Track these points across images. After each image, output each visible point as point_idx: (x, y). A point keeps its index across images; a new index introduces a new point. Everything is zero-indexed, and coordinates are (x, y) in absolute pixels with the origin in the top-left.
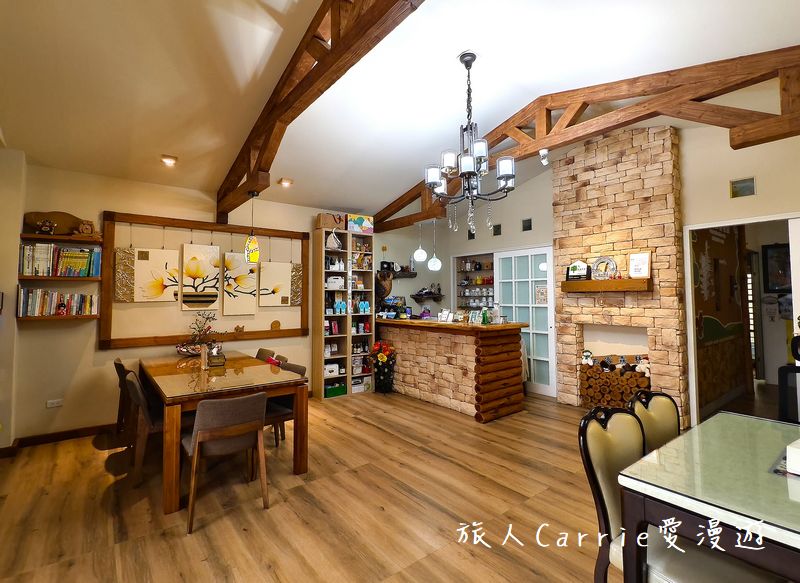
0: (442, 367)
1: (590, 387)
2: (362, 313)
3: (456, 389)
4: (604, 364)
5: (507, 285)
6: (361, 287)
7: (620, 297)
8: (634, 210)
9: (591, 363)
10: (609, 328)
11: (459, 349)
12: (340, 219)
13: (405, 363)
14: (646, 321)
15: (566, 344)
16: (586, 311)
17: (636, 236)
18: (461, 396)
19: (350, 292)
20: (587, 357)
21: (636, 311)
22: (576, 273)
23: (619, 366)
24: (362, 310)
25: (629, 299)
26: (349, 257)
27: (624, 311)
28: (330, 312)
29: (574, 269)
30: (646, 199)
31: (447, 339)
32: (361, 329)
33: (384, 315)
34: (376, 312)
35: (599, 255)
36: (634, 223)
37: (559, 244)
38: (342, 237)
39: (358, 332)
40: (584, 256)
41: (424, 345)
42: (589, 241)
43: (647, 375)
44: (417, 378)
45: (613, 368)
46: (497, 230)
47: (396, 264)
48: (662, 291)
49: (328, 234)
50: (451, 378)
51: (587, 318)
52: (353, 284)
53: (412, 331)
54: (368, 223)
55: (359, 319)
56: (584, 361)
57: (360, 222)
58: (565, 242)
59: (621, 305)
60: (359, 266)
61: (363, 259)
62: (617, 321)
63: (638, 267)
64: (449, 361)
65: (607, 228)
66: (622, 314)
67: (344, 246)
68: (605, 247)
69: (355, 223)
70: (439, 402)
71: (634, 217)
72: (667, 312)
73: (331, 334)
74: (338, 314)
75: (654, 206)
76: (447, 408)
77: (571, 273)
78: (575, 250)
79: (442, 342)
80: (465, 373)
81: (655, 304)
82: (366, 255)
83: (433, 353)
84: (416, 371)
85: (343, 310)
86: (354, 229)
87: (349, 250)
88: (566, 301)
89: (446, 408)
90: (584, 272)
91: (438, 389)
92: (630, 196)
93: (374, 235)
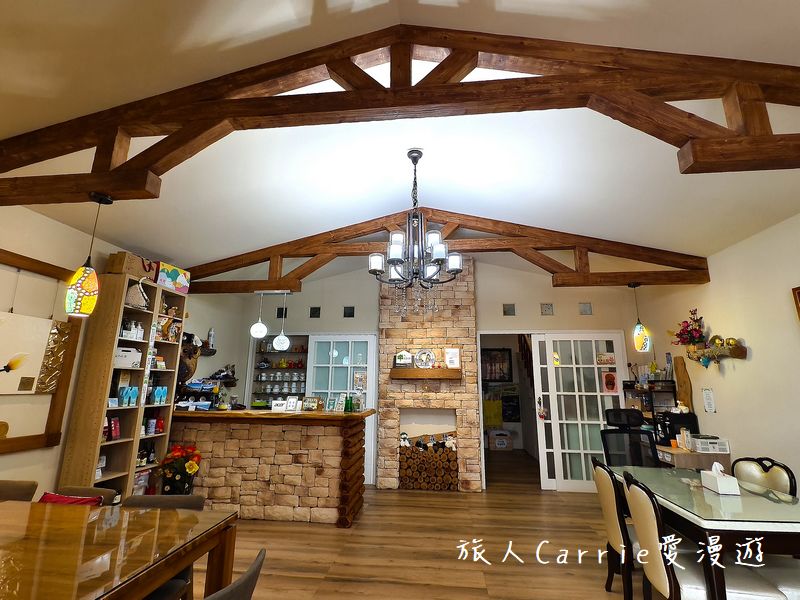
0: (284, 469)
1: (409, 467)
2: (156, 404)
3: (305, 493)
4: (418, 444)
5: (323, 371)
6: (162, 365)
7: (437, 384)
8: (448, 313)
9: (408, 445)
10: (426, 411)
11: (313, 442)
12: (150, 265)
13: (215, 471)
14: (455, 404)
15: (390, 428)
16: (408, 396)
17: (450, 334)
18: (312, 501)
19: (147, 372)
20: (404, 439)
21: (448, 395)
22: (402, 361)
23: (430, 445)
24: (157, 399)
25: (443, 385)
26: (154, 322)
27: (440, 395)
28: (113, 404)
29: (401, 357)
30: (457, 306)
31: (294, 433)
32: (152, 429)
33: (191, 405)
34: (175, 402)
35: (420, 346)
36: (448, 324)
37: (384, 333)
38: (149, 290)
39: (146, 432)
40: (408, 347)
41: (256, 443)
42: (414, 334)
43: (454, 449)
44: (237, 491)
45: (425, 447)
46: (315, 312)
47: (196, 338)
48: (467, 379)
49: (132, 283)
50: (298, 480)
51: (409, 403)
52: (154, 362)
53: (233, 426)
54: (184, 280)
55: (151, 413)
56: (403, 443)
57: (174, 276)
58: (392, 333)
59: (437, 390)
60: (165, 336)
61: (170, 326)
62: (434, 404)
63: (452, 359)
64: (297, 459)
65: (427, 325)
66: (437, 398)
67: (150, 306)
68: (425, 341)
69: (168, 275)
70: (276, 515)
71: (447, 319)
72: (471, 396)
73: (109, 438)
74: (125, 406)
75: (463, 312)
76: (289, 521)
77: (398, 361)
78: (400, 341)
79: (288, 436)
80: (320, 470)
81: (462, 389)
82: (175, 321)
83: (271, 452)
84: (237, 479)
85: (133, 400)
86: (166, 283)
87: (156, 313)
88: (390, 387)
89: (285, 522)
90: (410, 361)
91: (277, 498)
92: (445, 303)
93: (186, 296)
